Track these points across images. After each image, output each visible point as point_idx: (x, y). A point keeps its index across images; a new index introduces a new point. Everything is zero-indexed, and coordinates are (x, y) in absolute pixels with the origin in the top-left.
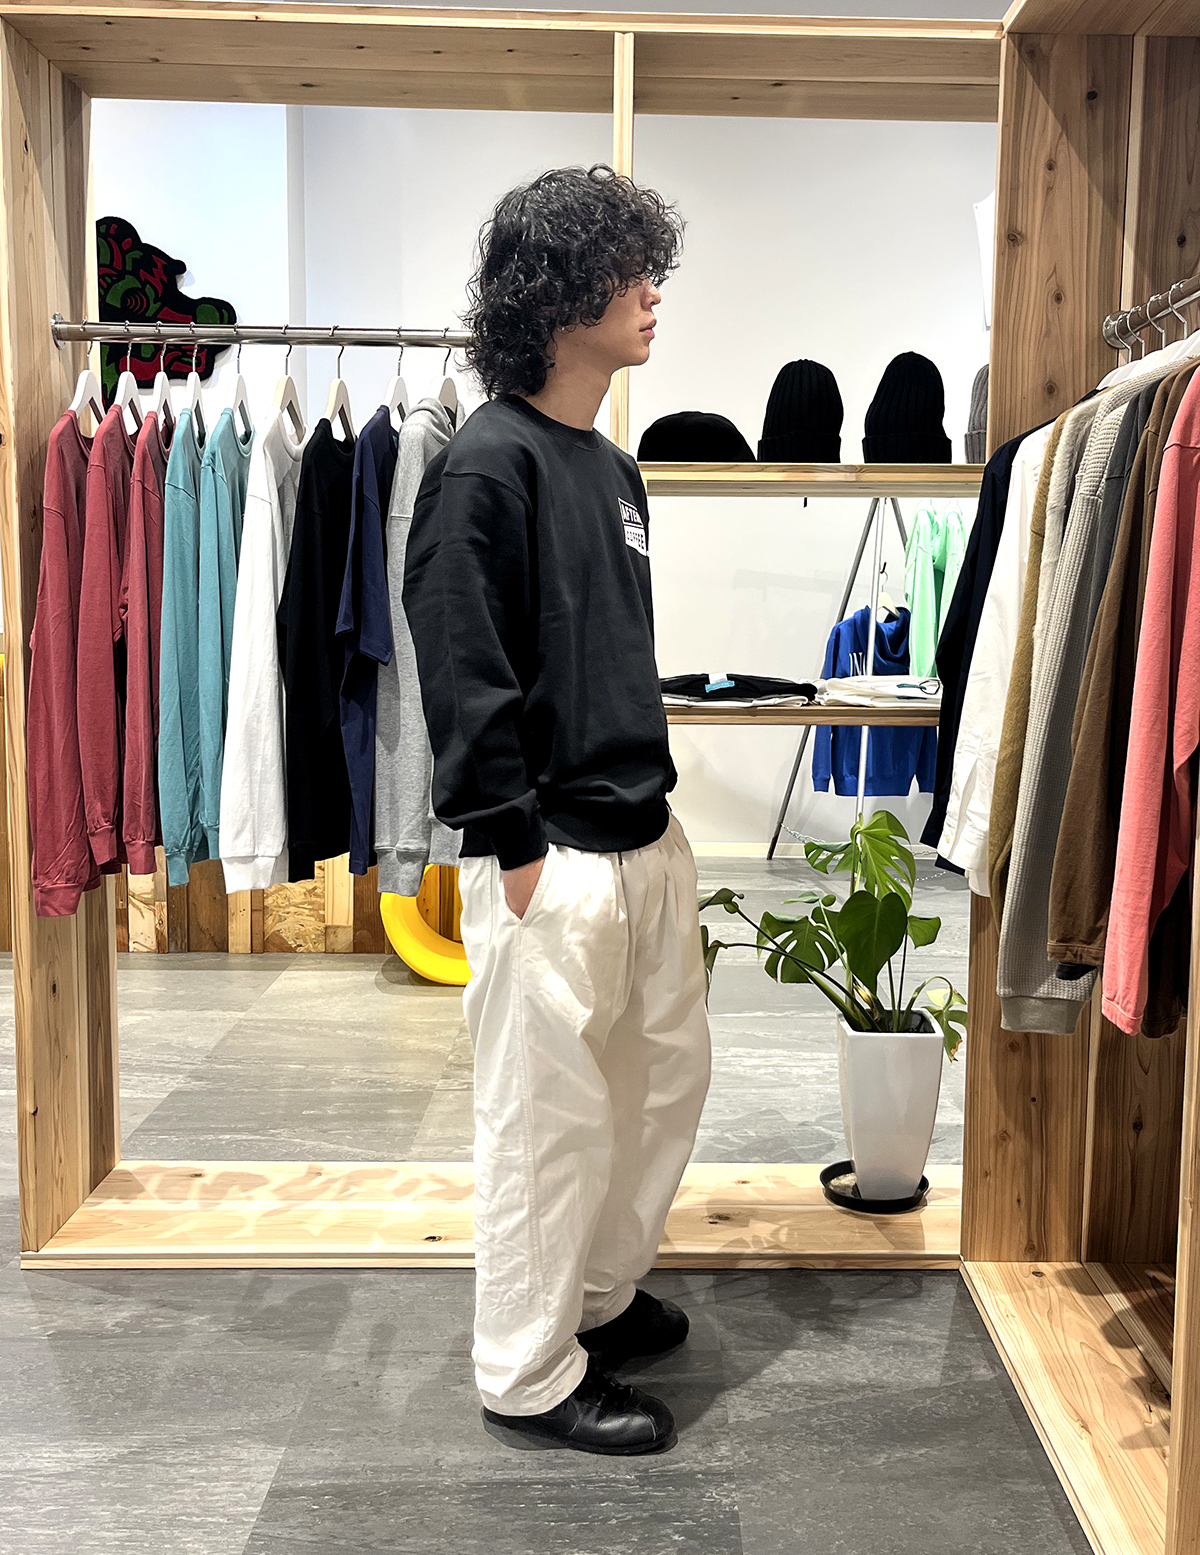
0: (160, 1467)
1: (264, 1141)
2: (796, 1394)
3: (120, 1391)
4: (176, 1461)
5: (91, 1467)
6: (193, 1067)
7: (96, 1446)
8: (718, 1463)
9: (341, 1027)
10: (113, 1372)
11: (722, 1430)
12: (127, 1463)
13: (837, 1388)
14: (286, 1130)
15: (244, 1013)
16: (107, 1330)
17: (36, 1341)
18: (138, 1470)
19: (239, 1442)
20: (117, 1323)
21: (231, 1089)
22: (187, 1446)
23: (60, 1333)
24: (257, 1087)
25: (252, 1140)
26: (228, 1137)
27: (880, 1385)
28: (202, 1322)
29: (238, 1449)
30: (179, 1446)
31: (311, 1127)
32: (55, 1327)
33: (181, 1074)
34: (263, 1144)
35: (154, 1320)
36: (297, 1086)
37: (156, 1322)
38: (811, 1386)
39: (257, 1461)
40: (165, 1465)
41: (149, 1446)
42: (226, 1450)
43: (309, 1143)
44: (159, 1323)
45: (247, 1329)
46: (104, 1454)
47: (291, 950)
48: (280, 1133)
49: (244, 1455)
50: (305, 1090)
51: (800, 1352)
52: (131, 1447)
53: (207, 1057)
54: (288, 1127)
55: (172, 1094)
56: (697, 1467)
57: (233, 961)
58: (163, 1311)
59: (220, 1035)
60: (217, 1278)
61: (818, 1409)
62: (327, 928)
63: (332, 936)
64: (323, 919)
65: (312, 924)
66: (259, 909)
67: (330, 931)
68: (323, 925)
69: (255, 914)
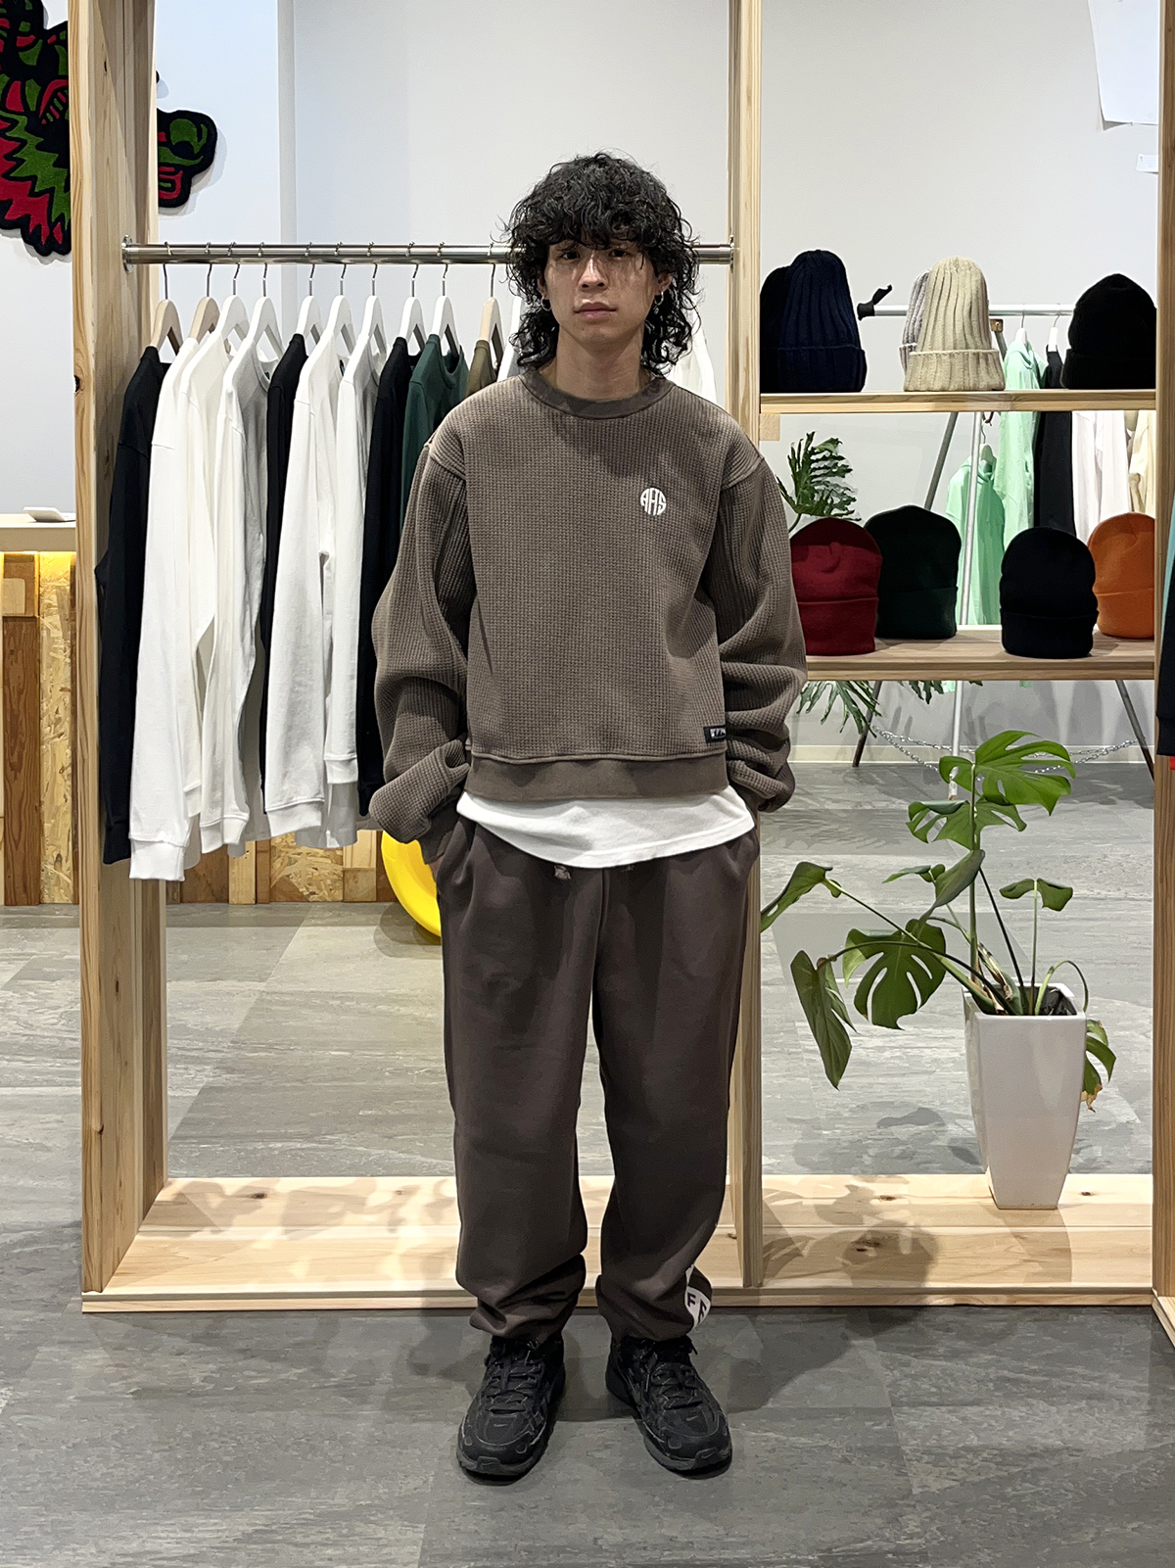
0: (291, 1548)
1: (323, 1150)
2: (985, 1460)
4: (308, 1540)
5: (217, 1548)
6: (220, 1055)
7: (215, 1524)
8: (908, 1541)
9: (381, 1000)
10: (214, 1437)
11: (907, 1502)
12: (255, 1543)
13: (1030, 1451)
14: (346, 1135)
15: (264, 984)
16: (196, 1386)
17: (119, 1400)
18: (268, 1551)
19: (372, 1518)
20: (205, 1378)
21: (269, 1084)
22: (314, 1523)
23: (145, 1390)
24: (301, 1081)
25: (308, 1149)
26: (279, 1145)
27: (1077, 1447)
28: (300, 1376)
29: (373, 1526)
30: (306, 1523)
31: (373, 1132)
32: (137, 1383)
33: (208, 1064)
34: (322, 1154)
35: (246, 1373)
36: (345, 1079)
37: (248, 1377)
38: (1000, 1450)
39: (397, 1541)
40: (296, 1545)
41: (274, 1524)
42: (360, 1528)
43: (376, 1153)
44: (253, 1378)
45: (353, 1384)
46: (227, 1533)
47: (303, 899)
48: (338, 1140)
49: (381, 1533)
50: (355, 1083)
51: (982, 1409)
52: (256, 1524)
53: (232, 1042)
54: (347, 1132)
55: (202, 1091)
56: (886, 1547)
57: (237, 914)
58: (253, 1362)
59: (244, 1012)
61: (1011, 1477)
62: (345, 871)
63: (351, 881)
64: (340, 861)
65: (327, 867)
66: (265, 850)
67: (348, 875)
68: (340, 868)
69: (260, 856)
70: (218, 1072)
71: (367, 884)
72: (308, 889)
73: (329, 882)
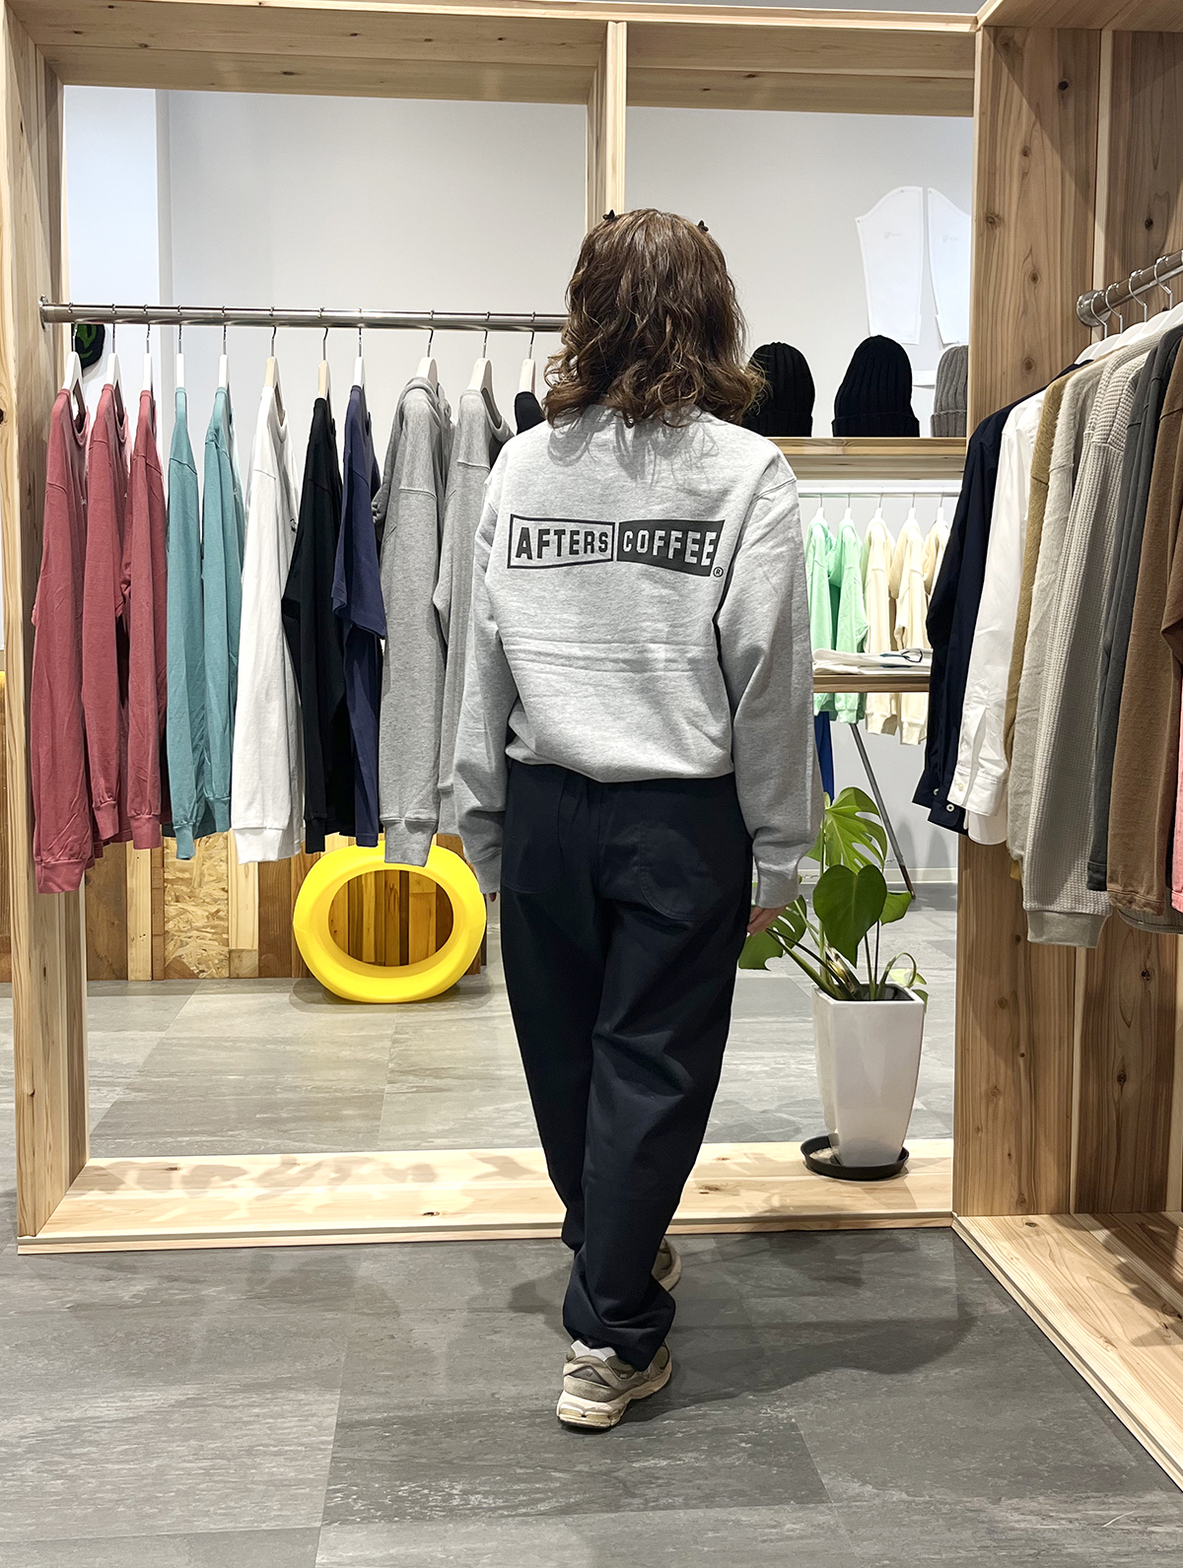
3: (158, 1350)
5: (154, 1412)
7: (151, 1395)
12: (188, 1407)
13: (861, 1324)
14: (244, 1131)
15: (163, 1033)
16: (126, 1302)
17: (58, 1313)
18: (200, 1413)
19: (293, 1386)
20: (134, 1295)
22: (242, 1391)
23: (79, 1305)
27: (900, 1320)
29: (294, 1392)
32: (71, 1301)
35: (171, 1291)
37: (172, 1294)
38: (836, 1324)
39: (316, 1401)
40: (226, 1407)
41: (204, 1393)
42: (282, 1393)
44: (178, 1294)
48: (239, 1135)
49: (301, 1397)
52: (188, 1394)
53: (139, 1071)
54: (246, 1129)
57: (135, 987)
58: (176, 1284)
59: (146, 1052)
60: (221, 1254)
62: (230, 952)
63: (236, 960)
64: (226, 943)
65: (215, 949)
66: (160, 934)
67: (233, 954)
68: (226, 949)
69: (156, 939)
70: (128, 1091)
71: (250, 962)
72: (198, 968)
73: (217, 962)
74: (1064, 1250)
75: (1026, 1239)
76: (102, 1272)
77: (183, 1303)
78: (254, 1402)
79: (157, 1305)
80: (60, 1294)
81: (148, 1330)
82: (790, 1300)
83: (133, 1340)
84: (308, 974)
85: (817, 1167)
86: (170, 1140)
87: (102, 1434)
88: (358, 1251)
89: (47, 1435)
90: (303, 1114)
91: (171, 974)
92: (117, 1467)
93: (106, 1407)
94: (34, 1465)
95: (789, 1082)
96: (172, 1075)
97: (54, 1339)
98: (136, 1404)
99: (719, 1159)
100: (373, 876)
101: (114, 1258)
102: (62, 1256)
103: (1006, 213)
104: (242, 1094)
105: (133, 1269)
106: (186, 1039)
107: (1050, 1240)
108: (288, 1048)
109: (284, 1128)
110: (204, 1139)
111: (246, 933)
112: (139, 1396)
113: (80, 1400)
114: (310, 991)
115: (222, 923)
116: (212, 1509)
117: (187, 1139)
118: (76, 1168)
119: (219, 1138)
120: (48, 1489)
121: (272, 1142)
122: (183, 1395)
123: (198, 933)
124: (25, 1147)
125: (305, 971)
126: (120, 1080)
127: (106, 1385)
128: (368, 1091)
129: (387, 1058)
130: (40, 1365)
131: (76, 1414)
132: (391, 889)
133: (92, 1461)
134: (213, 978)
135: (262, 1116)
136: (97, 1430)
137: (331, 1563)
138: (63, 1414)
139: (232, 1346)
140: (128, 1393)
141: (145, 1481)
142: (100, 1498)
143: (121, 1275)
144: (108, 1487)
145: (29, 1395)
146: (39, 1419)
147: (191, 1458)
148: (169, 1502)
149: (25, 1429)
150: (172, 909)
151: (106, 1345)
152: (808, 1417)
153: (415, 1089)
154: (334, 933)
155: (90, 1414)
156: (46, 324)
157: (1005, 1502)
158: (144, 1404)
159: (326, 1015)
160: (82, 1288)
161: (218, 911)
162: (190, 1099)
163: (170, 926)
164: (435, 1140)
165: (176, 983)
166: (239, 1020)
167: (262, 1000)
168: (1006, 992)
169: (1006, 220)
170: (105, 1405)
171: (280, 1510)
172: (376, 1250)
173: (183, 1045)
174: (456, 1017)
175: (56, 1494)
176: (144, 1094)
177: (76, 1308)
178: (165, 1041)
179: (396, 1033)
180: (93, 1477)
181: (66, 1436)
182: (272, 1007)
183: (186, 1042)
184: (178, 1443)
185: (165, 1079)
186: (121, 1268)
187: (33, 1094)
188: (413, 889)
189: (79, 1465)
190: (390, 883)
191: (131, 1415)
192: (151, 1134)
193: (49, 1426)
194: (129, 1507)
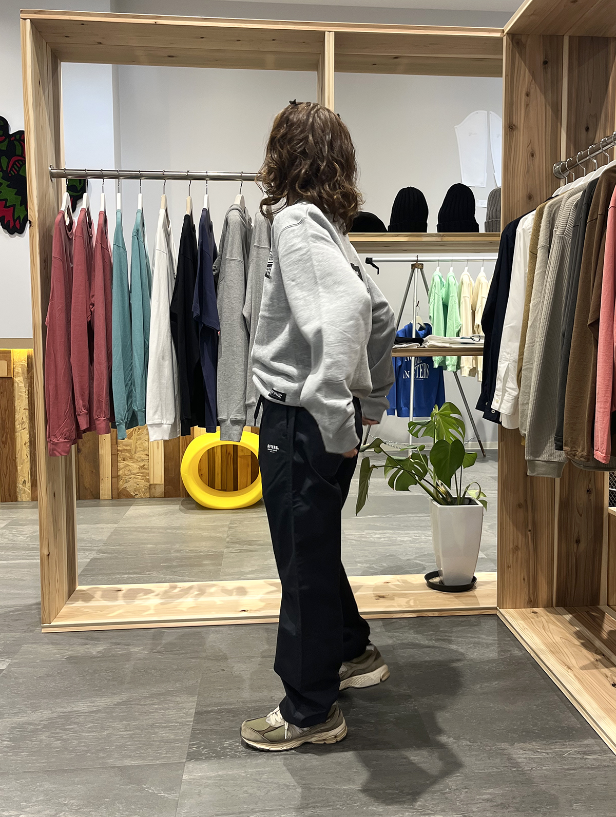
2: (433, 665)
4: (146, 703)
5: (106, 708)
6: (99, 548)
7: (105, 700)
12: (123, 705)
15: (117, 525)
16: (94, 655)
19: (174, 694)
20: (98, 652)
22: (149, 697)
23: (71, 657)
24: (135, 555)
28: (139, 650)
29: (175, 697)
30: (145, 698)
31: (167, 571)
32: (67, 655)
35: (116, 650)
38: (439, 661)
39: (186, 701)
41: (131, 698)
42: (169, 698)
44: (119, 651)
46: (110, 703)
49: (178, 699)
50: (159, 555)
52: (123, 699)
53: (104, 544)
54: (156, 571)
57: (104, 502)
58: (119, 646)
59: (108, 534)
62: (150, 485)
63: (153, 489)
64: (148, 481)
65: (143, 483)
66: (115, 477)
67: (152, 487)
68: (148, 484)
69: (114, 479)
70: (98, 553)
71: (160, 490)
72: (134, 493)
73: (144, 490)
74: (550, 625)
75: (532, 619)
76: (84, 641)
77: (122, 655)
78: (155, 702)
79: (110, 656)
80: (62, 652)
81: (104, 668)
82: (417, 650)
83: (97, 673)
84: (188, 496)
85: (432, 586)
86: (118, 576)
87: (81, 719)
88: (208, 629)
89: (53, 720)
90: (184, 563)
91: (121, 496)
92: (87, 734)
93: (83, 706)
94: (47, 734)
95: (421, 545)
96: (120, 545)
97: (58, 673)
98: (98, 704)
99: (385, 583)
100: (220, 447)
101: (87, 634)
102: (64, 633)
103: (519, 123)
104: (154, 554)
105: (97, 639)
106: (127, 527)
107: (544, 620)
108: (178, 531)
109: (174, 570)
110: (135, 576)
111: (158, 475)
112: (99, 700)
113: (70, 703)
114: (189, 504)
115: (146, 471)
116: (133, 754)
117: (127, 576)
118: (71, 590)
119: (142, 575)
120: (53, 745)
121: (168, 577)
122: (120, 699)
123: (135, 476)
124: (45, 580)
125: (187, 494)
126: (96, 548)
127: (83, 695)
128: (216, 552)
129: (226, 536)
130: (51, 686)
131: (69, 709)
132: (229, 454)
133: (75, 732)
134: (142, 498)
135: (164, 564)
136: (77, 717)
137: (190, 779)
138: (62, 710)
139: (145, 675)
140: (94, 699)
141: (100, 741)
142: (79, 749)
143: (92, 642)
144: (83, 744)
145: (45, 701)
146: (50, 712)
147: (123, 730)
148: (112, 751)
149: (43, 716)
150: (121, 464)
151: (83, 676)
152: (424, 706)
153: (239, 551)
154: (201, 475)
155: (74, 709)
156: (53, 179)
157: (516, 745)
158: (101, 704)
159: (197, 515)
160: (73, 648)
161: (144, 465)
162: (129, 557)
163: (120, 473)
164: (248, 575)
165: (123, 501)
166: (154, 518)
167: (166, 509)
168: (522, 501)
169: (519, 128)
170: (82, 705)
171: (166, 754)
172: (217, 628)
173: (126, 531)
174: (260, 515)
175: (57, 748)
176: (106, 555)
177: (70, 658)
178: (117, 528)
179: (230, 524)
180: (75, 739)
181: (63, 720)
182: (170, 512)
183: (127, 529)
184: (118, 723)
185: (117, 547)
186: (92, 639)
187: (49, 555)
188: (240, 453)
189: (69, 734)
190: (228, 451)
191: (95, 710)
192: (109, 574)
193: (55, 715)
194: (92, 753)
